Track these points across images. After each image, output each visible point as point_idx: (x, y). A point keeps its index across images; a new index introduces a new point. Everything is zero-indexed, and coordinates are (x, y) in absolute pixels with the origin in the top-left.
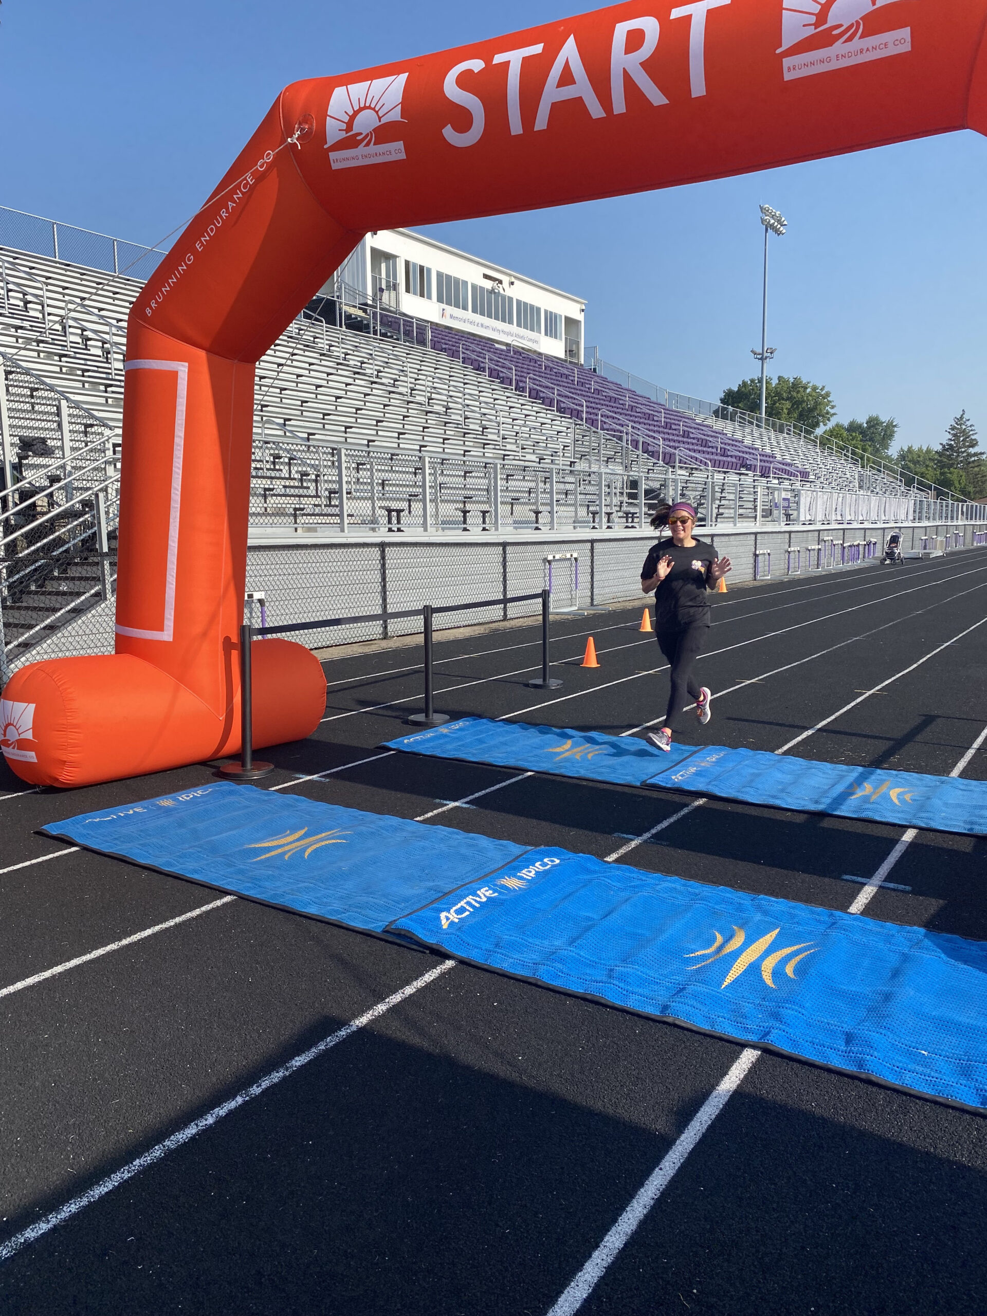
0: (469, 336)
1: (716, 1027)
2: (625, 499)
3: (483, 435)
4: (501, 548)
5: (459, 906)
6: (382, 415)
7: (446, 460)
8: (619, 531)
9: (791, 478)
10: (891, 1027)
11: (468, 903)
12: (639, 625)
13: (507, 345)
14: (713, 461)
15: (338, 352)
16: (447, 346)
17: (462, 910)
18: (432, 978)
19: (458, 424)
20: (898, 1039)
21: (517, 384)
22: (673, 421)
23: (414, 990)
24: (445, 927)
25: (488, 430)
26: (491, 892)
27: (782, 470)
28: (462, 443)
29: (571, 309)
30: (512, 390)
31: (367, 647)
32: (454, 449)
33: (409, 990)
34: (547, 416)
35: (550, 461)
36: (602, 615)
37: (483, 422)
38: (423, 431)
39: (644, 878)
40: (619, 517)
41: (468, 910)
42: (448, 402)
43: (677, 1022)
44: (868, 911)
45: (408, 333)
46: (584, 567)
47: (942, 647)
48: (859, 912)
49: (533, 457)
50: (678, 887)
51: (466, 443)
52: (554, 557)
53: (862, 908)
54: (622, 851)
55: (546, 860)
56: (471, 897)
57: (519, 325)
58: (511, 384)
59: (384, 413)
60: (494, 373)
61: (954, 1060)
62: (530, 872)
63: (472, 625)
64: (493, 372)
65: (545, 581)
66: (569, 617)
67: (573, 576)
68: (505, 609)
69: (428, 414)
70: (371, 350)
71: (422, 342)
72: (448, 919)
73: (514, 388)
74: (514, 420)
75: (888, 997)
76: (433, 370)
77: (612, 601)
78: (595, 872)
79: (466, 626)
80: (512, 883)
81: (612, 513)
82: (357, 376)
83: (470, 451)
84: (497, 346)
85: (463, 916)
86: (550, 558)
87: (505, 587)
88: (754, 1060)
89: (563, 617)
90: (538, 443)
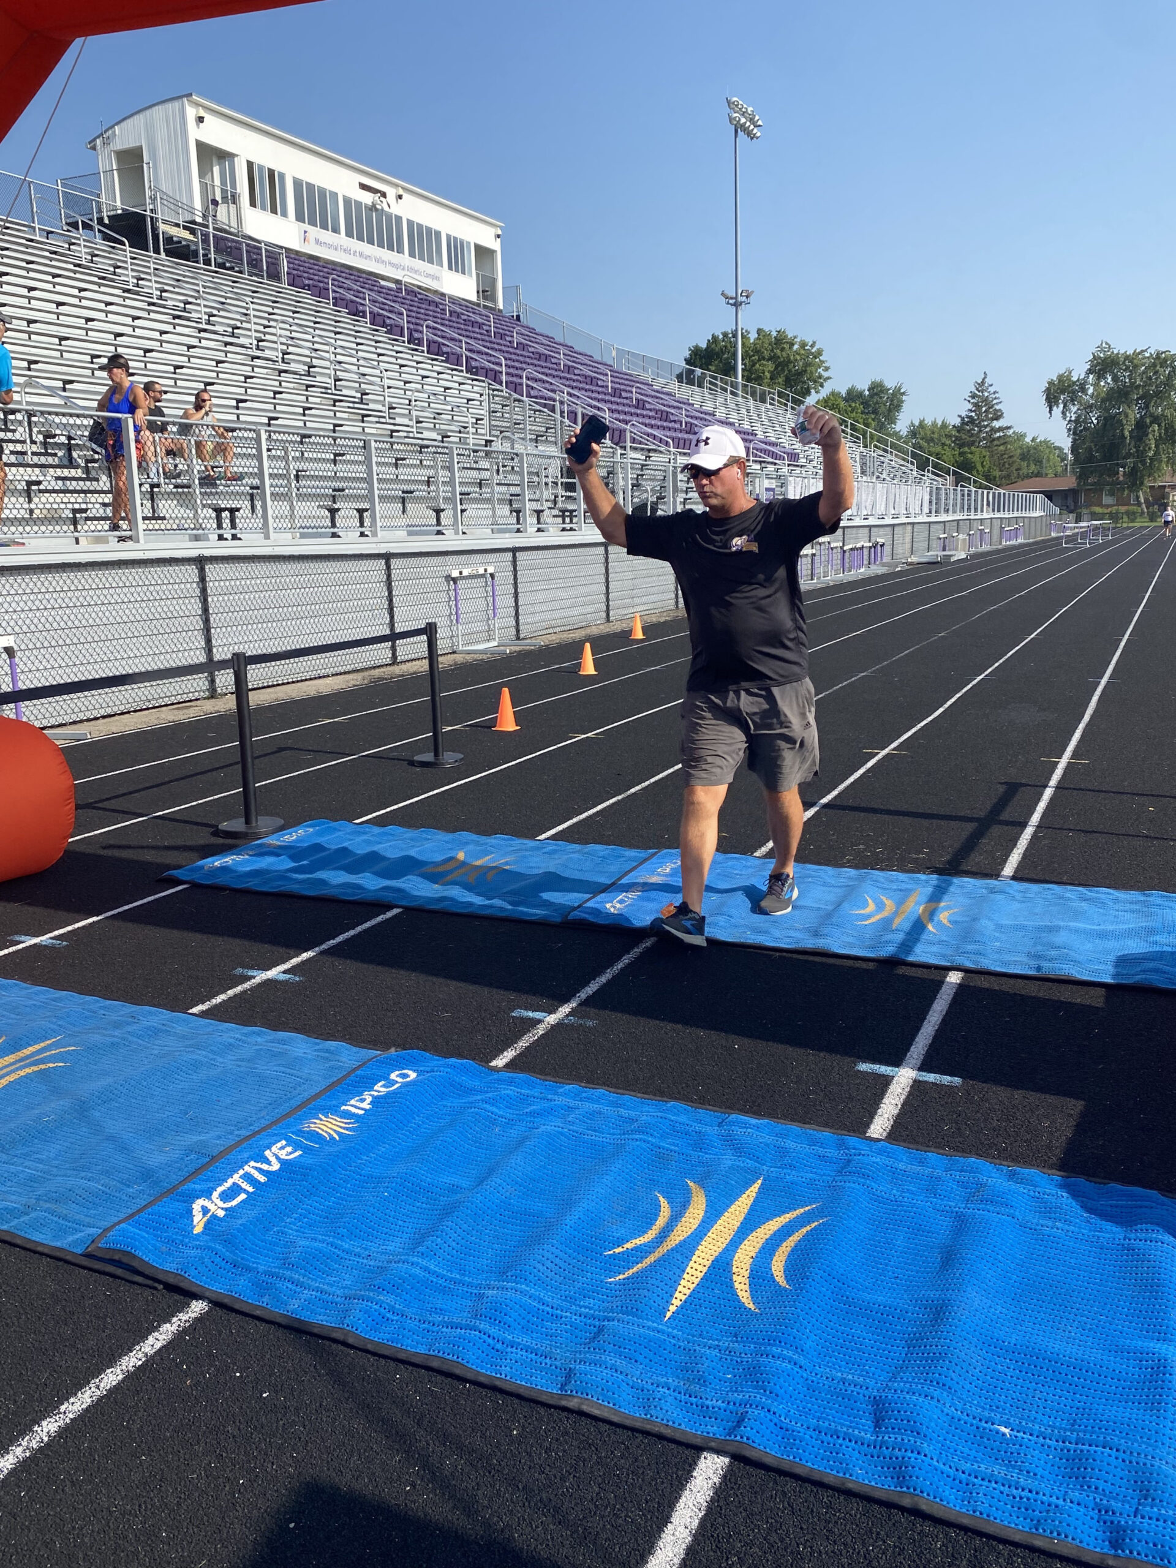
0: (343, 269)
1: (653, 1412)
2: (561, 491)
3: (361, 403)
4: (383, 562)
5: (230, 1182)
6: (215, 375)
7: (310, 436)
8: (553, 536)
9: (777, 461)
10: (949, 1383)
11: (247, 1177)
12: (579, 666)
13: (398, 282)
14: (676, 441)
15: (151, 287)
16: (311, 282)
17: (236, 1190)
18: (158, 1345)
19: (326, 388)
20: (960, 1406)
21: (410, 335)
22: (623, 387)
23: (120, 1377)
24: (198, 1230)
25: (369, 397)
26: (289, 1149)
27: (765, 451)
28: (331, 414)
29: (484, 234)
30: (404, 342)
31: (180, 712)
32: (319, 423)
33: (111, 1378)
34: (453, 378)
35: (457, 440)
36: (530, 652)
37: (362, 385)
38: (274, 398)
39: (550, 1097)
40: (554, 516)
41: (245, 1191)
42: (311, 358)
43: (585, 1408)
44: (899, 1131)
45: (255, 264)
46: (504, 588)
47: (974, 682)
48: (885, 1134)
49: (434, 435)
50: (605, 1109)
51: (338, 414)
52: (461, 573)
53: (888, 1125)
54: (523, 1043)
55: (393, 1076)
56: (252, 1163)
57: (412, 254)
58: (402, 335)
59: (218, 373)
60: (379, 320)
61: (1053, 1443)
62: (362, 1101)
63: (345, 673)
64: (378, 318)
65: (450, 607)
66: (485, 657)
67: (490, 599)
68: (393, 649)
69: (282, 374)
70: (198, 285)
71: (274, 276)
72: (205, 1210)
73: (406, 339)
74: (406, 382)
75: (938, 1313)
76: (291, 314)
77: (545, 632)
78: (470, 1091)
79: (337, 674)
80: (328, 1126)
81: (542, 511)
82: (177, 321)
83: (341, 425)
84: (383, 283)
85: (234, 1203)
86: (455, 574)
87: (392, 617)
88: (717, 1480)
89: (476, 656)
90: (441, 414)
